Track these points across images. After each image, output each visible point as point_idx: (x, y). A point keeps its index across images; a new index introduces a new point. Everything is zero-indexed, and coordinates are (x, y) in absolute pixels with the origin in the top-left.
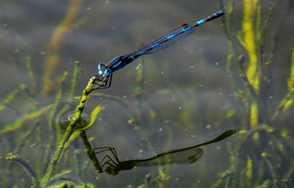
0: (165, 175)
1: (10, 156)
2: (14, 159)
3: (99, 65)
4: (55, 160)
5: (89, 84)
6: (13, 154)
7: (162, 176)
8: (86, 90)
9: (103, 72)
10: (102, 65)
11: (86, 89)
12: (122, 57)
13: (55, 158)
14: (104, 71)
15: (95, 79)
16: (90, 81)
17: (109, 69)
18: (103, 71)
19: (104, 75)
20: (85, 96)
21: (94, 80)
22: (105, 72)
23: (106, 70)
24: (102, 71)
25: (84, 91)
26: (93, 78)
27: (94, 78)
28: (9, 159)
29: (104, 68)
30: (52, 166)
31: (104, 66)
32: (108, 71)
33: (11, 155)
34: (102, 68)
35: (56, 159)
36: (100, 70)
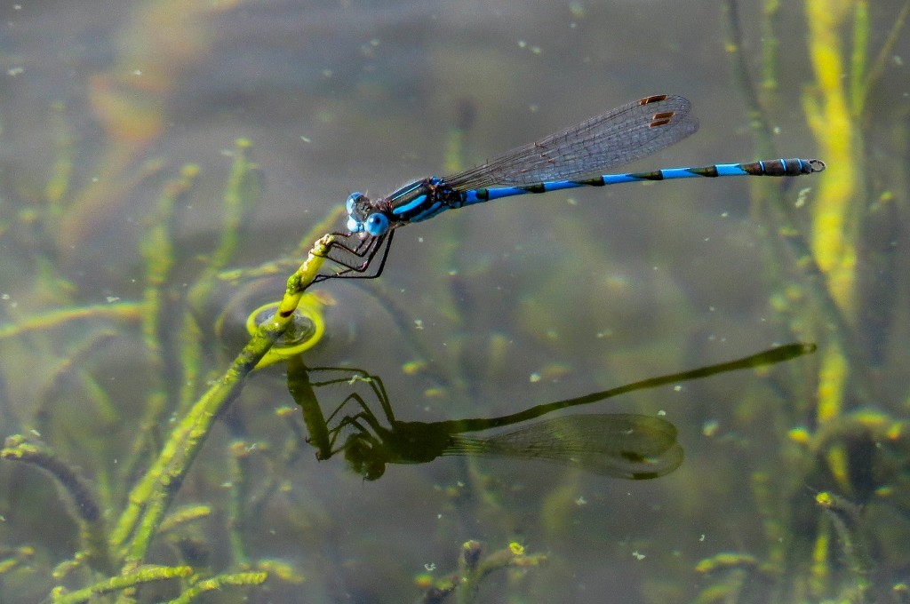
0: (522, 549)
1: (13, 446)
2: (27, 457)
3: (352, 201)
4: (175, 476)
5: (311, 257)
6: (25, 441)
7: (515, 551)
8: (300, 277)
9: (359, 225)
10: (359, 200)
11: (297, 274)
12: (431, 182)
13: (177, 469)
14: (365, 220)
15: (332, 243)
16: (313, 248)
17: (381, 216)
18: (361, 219)
19: (362, 235)
20: (292, 295)
21: (329, 247)
22: (367, 225)
23: (372, 220)
24: (357, 220)
25: (292, 279)
26: (324, 239)
27: (328, 239)
28: (10, 456)
29: (364, 212)
30: (163, 495)
31: (365, 204)
32: (377, 221)
33: (19, 444)
34: (357, 210)
35: (178, 472)
36: (350, 217)
